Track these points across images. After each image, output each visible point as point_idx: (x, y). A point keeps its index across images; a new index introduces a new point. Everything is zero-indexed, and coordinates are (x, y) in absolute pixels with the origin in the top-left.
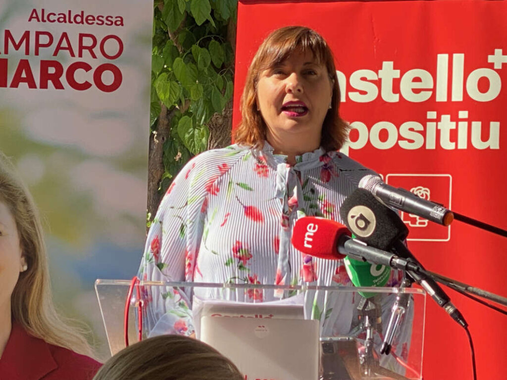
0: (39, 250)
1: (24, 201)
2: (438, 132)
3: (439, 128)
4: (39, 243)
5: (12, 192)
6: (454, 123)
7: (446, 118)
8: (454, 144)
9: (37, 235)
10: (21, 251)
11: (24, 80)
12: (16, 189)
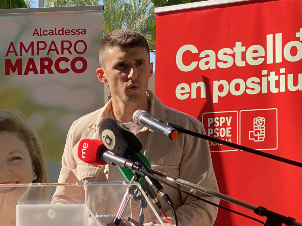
0: (43, 167)
1: (33, 139)
2: (269, 83)
3: (269, 80)
4: (43, 163)
5: (26, 135)
6: (278, 76)
7: (273, 73)
8: (278, 89)
9: (41, 159)
10: (33, 168)
11: (31, 70)
12: (29, 133)
